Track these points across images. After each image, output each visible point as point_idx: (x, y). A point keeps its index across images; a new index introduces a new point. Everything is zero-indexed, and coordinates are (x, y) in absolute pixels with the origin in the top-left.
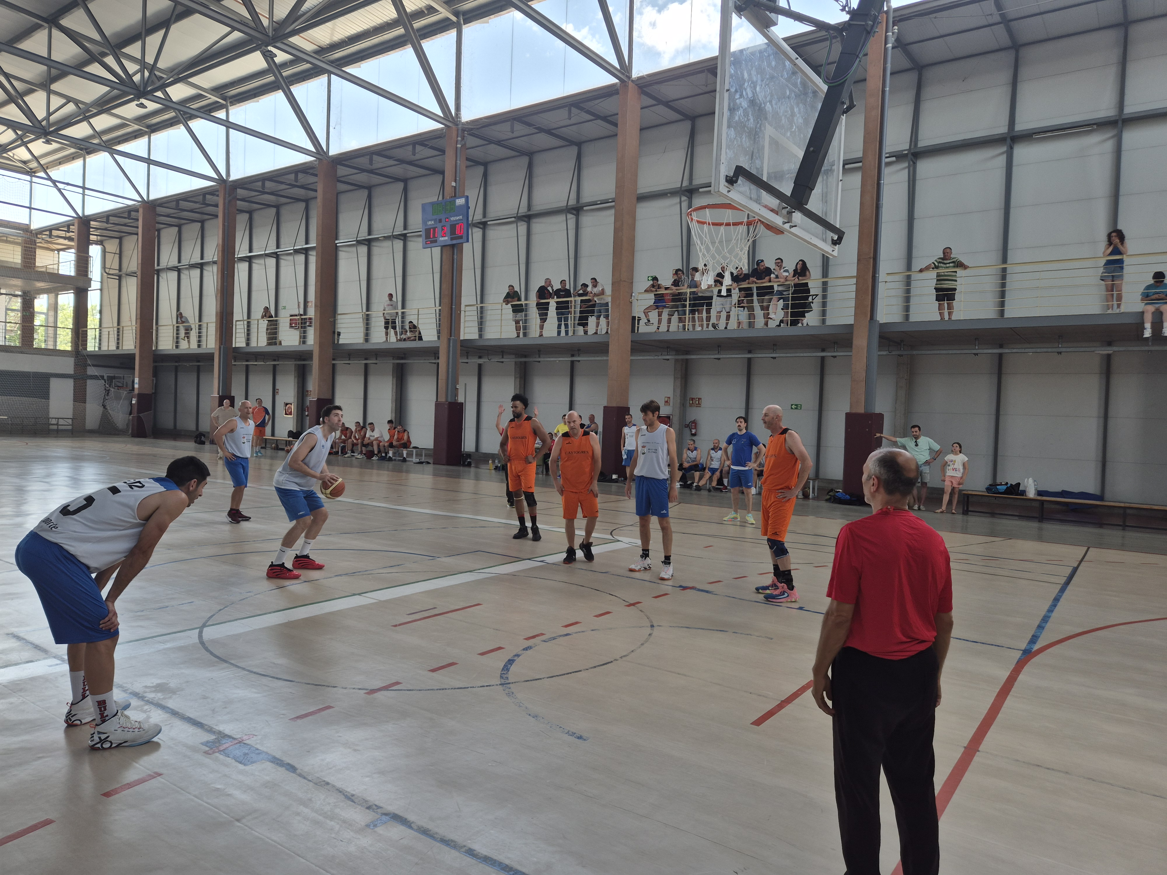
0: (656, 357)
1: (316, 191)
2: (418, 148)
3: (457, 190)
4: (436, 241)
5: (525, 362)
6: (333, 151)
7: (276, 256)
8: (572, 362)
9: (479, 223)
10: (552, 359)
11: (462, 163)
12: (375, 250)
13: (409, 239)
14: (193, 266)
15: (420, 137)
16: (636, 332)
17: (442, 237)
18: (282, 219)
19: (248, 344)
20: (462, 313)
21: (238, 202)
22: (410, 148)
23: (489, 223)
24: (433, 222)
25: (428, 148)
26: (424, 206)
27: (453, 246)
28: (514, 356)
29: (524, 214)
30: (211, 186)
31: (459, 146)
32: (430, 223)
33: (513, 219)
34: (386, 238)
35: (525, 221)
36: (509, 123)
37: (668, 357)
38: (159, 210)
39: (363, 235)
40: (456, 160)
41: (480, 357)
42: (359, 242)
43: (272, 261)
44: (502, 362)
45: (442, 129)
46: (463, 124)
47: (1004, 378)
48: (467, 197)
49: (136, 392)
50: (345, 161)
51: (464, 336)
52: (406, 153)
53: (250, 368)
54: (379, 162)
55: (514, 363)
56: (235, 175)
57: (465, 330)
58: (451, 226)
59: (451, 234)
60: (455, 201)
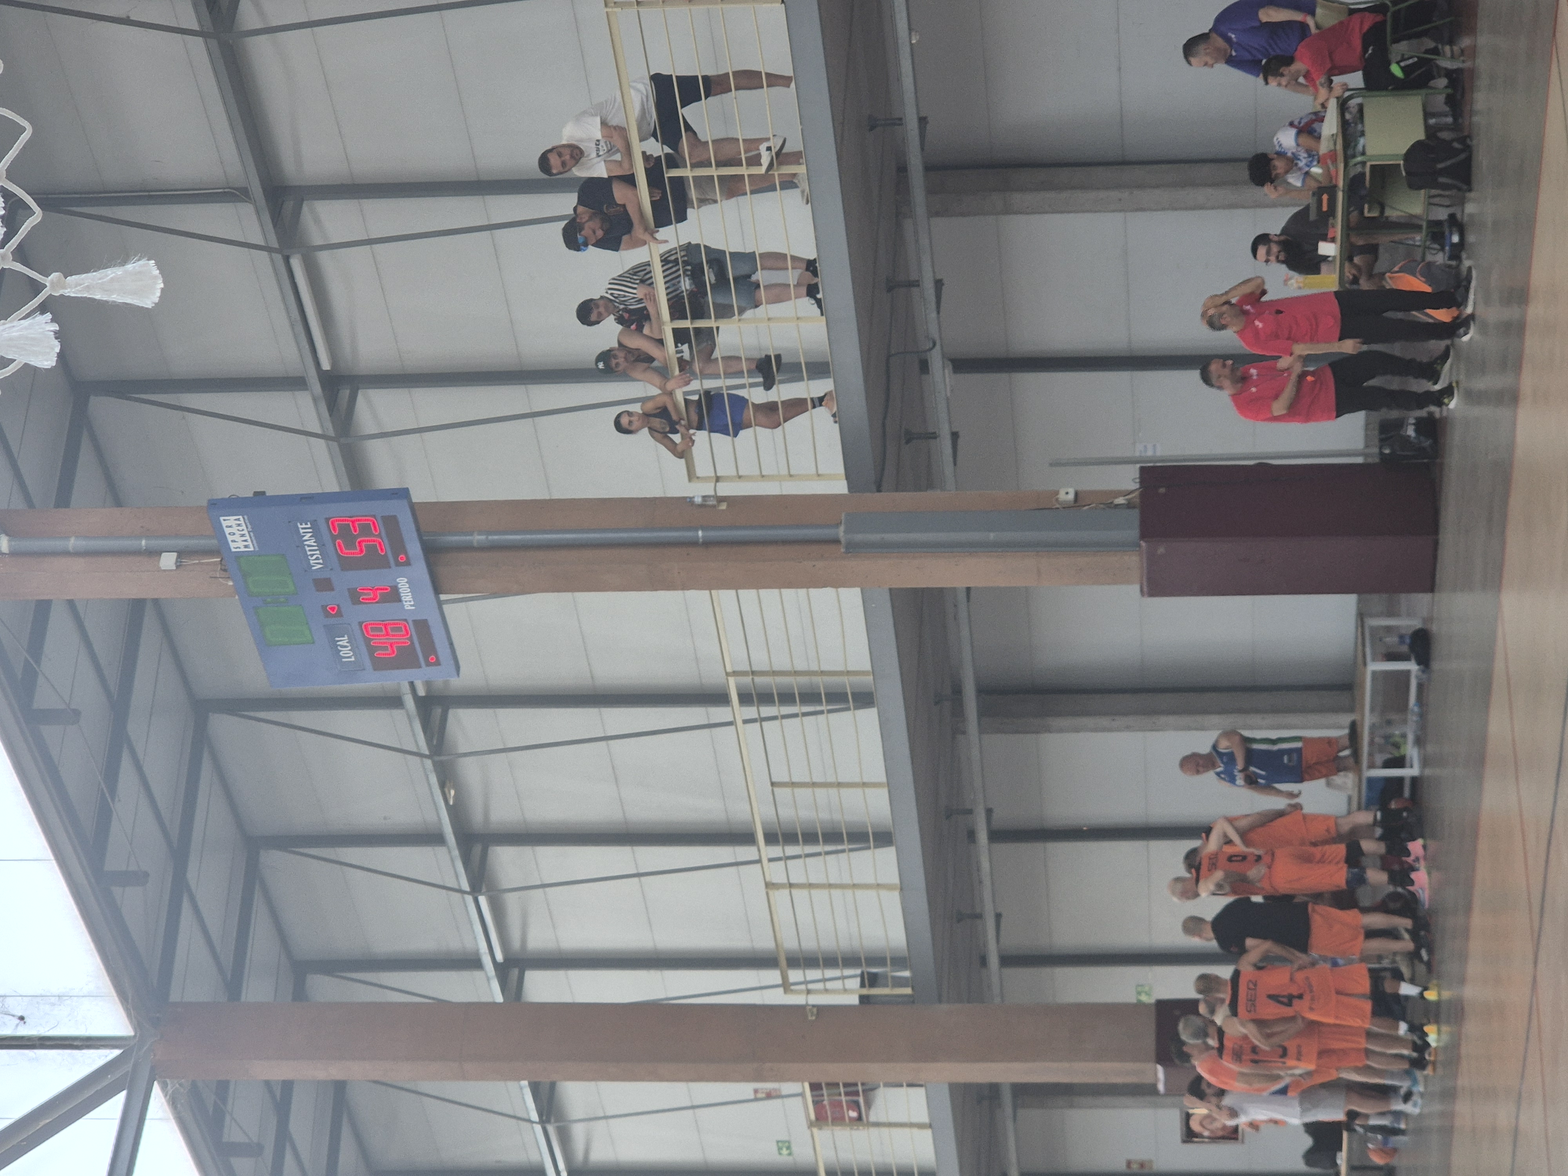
1: (287, 1082)
3: (193, 543)
4: (422, 626)
5: (929, 168)
9: (332, 405)
10: (907, 67)
13: (435, 691)
17: (399, 599)
20: (726, 490)
22: (50, 733)
24: (344, 641)
25: (38, 661)
28: (908, 224)
29: (268, 217)
32: (346, 653)
33: (296, 263)
34: (447, 777)
39: (445, 863)
41: (924, 367)
42: (481, 880)
44: (939, 283)
51: (831, 477)
54: (131, 837)
55: (936, 221)
57: (803, 464)
58: (347, 564)
59: (384, 564)
60: (239, 556)
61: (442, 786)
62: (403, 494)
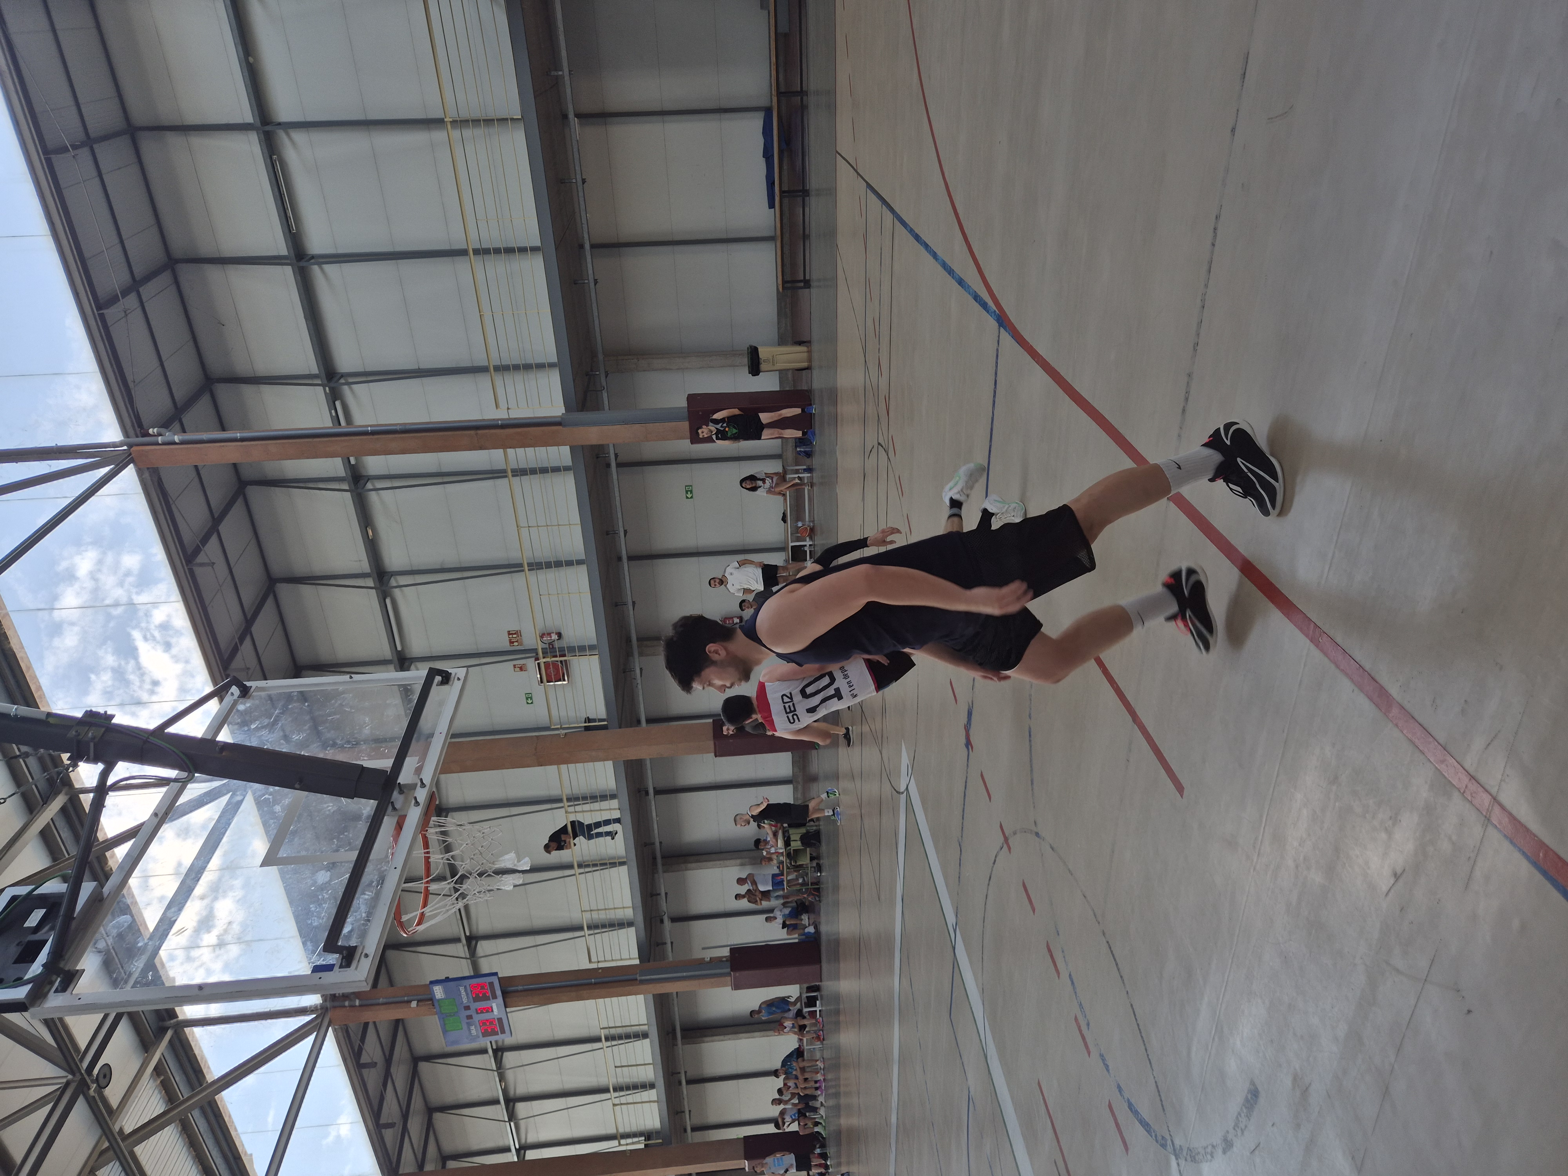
2: (364, 1059)
3: (423, 997)
4: (500, 1020)
5: (662, 858)
9: (469, 947)
10: (656, 826)
11: (382, 995)
12: (521, 1090)
15: (349, 1060)
16: (606, 723)
17: (492, 1011)
20: (601, 965)
22: (365, 1072)
23: (468, 934)
24: (473, 1028)
25: (363, 1044)
27: (505, 994)
28: (656, 875)
31: (358, 1003)
32: (474, 1032)
34: (502, 1078)
37: (638, 671)
39: (500, 1111)
40: (378, 1004)
41: (662, 921)
42: (512, 1116)
44: (666, 894)
45: (335, 1031)
46: (324, 1001)
47: (623, 240)
48: (431, 981)
50: (391, 1163)
51: (634, 959)
54: (391, 1109)
55: (666, 874)
57: (625, 955)
58: (476, 999)
59: (488, 999)
60: (439, 1000)
61: (500, 1081)
62: (496, 974)
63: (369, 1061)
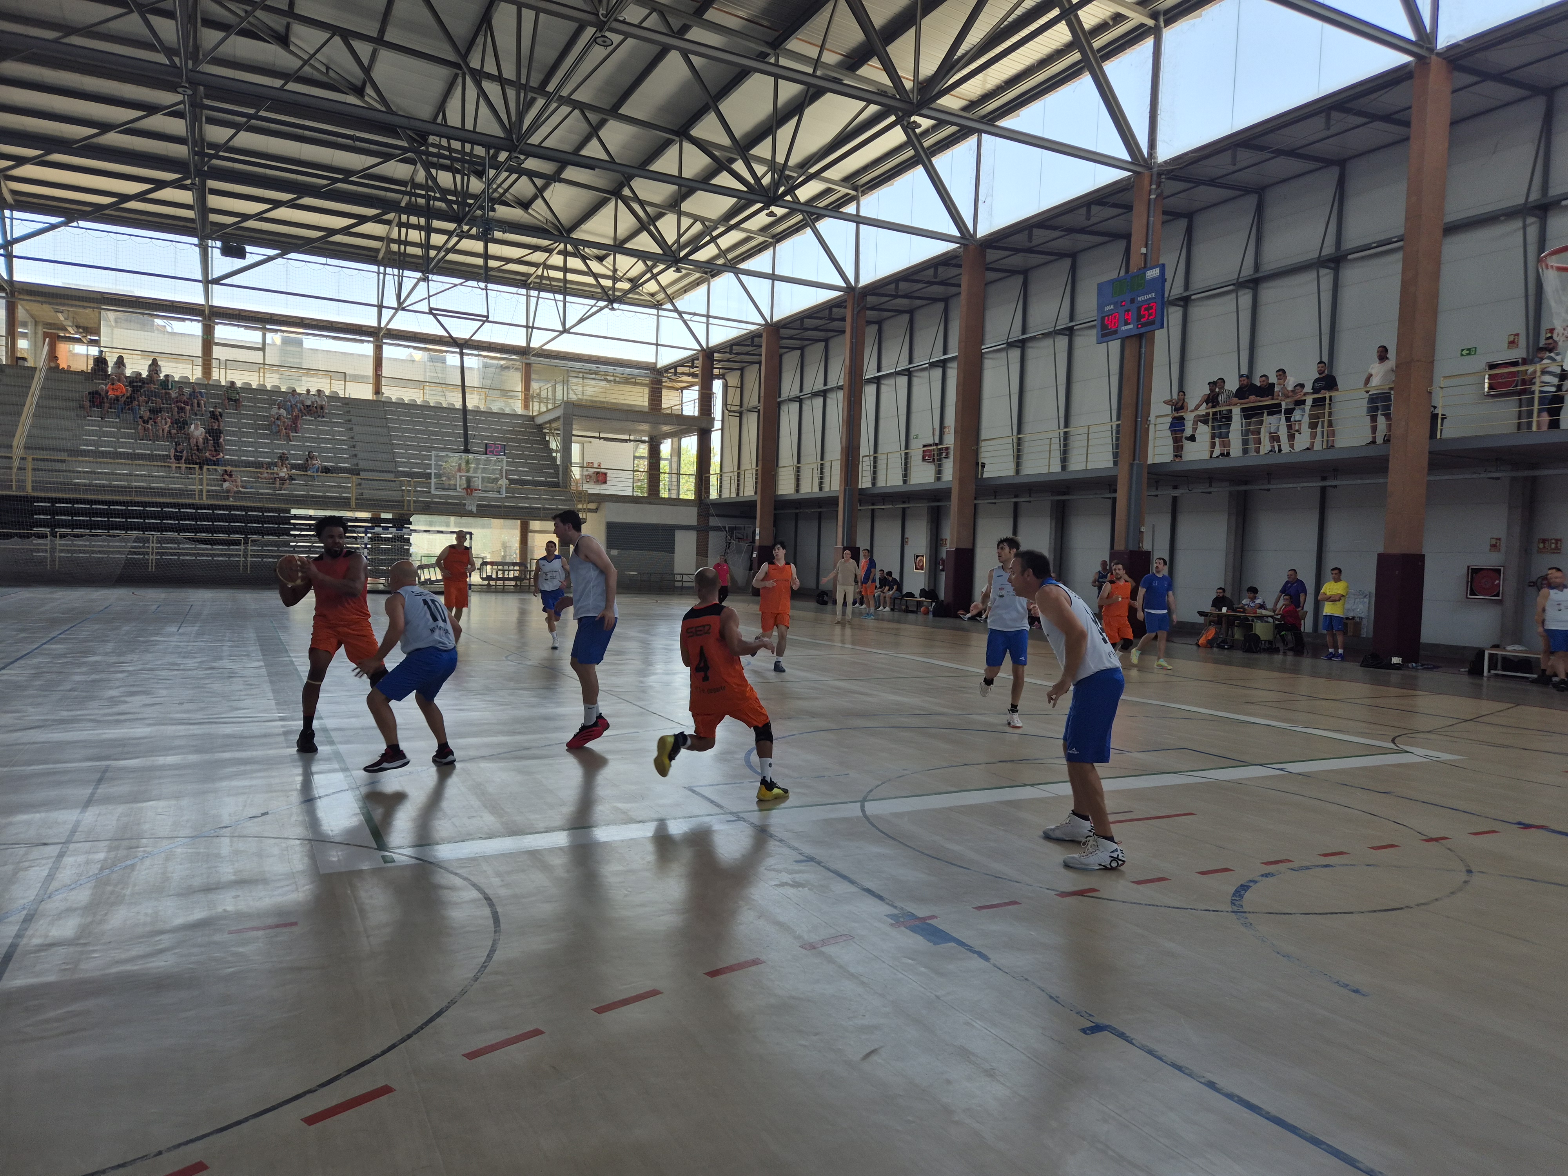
0: (1474, 476)
1: (959, 286)
2: (1095, 209)
3: (1149, 258)
4: (1116, 332)
5: (1245, 491)
6: (983, 231)
7: (908, 373)
8: (1323, 490)
9: (1179, 299)
10: (1291, 485)
11: (1156, 219)
12: (1031, 353)
13: (1077, 333)
14: (815, 394)
15: (1098, 194)
16: (1439, 437)
17: (1125, 325)
18: (917, 326)
19: (874, 484)
20: (1152, 427)
21: (868, 312)
22: (1083, 211)
23: (1193, 297)
24: (1112, 307)
25: (1108, 206)
26: (1100, 287)
27: (1140, 336)
28: (1227, 484)
29: (1248, 278)
30: (839, 297)
31: (1153, 197)
32: (1108, 308)
33: (1231, 287)
34: (1046, 335)
35: (1248, 288)
36: (1230, 152)
37: (1497, 475)
38: (784, 332)
39: (1016, 335)
40: (1148, 217)
41: (1175, 487)
42: (1010, 345)
43: (903, 381)
44: (1210, 493)
45: (1128, 178)
46: (1160, 165)
48: (1164, 265)
49: (757, 544)
50: (997, 242)
51: (1153, 458)
52: (1079, 219)
53: (877, 514)
54: (1040, 236)
55: (1228, 493)
56: (865, 280)
58: (1139, 308)
59: (1139, 319)
60: (1145, 274)
61: (1043, 334)
62: (1160, 326)
63: (1092, 214)
